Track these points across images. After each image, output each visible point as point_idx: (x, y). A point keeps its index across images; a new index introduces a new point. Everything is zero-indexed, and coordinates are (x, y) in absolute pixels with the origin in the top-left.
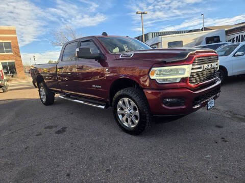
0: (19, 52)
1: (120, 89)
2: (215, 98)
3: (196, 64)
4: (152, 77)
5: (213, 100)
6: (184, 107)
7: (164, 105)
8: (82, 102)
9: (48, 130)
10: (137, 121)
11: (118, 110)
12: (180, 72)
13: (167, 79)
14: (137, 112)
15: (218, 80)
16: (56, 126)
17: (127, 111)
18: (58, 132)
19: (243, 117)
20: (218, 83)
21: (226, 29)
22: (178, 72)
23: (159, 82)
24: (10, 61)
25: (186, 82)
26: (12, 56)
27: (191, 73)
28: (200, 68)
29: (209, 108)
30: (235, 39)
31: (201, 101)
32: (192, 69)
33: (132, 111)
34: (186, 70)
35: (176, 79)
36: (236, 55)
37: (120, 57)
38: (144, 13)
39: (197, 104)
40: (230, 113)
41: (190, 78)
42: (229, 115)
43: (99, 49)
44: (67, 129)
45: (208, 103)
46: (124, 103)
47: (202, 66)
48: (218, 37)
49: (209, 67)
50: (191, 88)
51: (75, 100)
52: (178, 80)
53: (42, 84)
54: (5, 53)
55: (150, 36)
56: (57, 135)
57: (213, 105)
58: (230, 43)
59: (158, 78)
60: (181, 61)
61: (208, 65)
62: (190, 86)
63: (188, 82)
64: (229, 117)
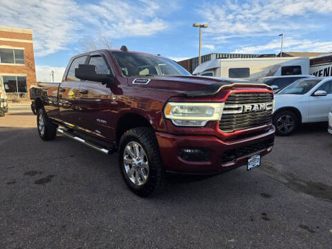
0: (33, 64)
1: (129, 129)
2: (262, 155)
3: (237, 102)
4: (167, 116)
5: (259, 157)
6: (209, 163)
7: (180, 158)
8: (83, 141)
9: (27, 176)
10: (145, 177)
11: (125, 158)
12: (207, 112)
13: (188, 121)
14: (147, 163)
15: (271, 128)
16: (41, 173)
17: (135, 161)
18: (40, 182)
19: (306, 185)
20: (271, 132)
21: (311, 58)
22: (205, 111)
23: (176, 124)
24: (20, 75)
25: (215, 128)
26: (22, 68)
27: (223, 115)
28: (238, 109)
29: (249, 167)
30: (322, 72)
31: (237, 157)
32: (225, 109)
33: (141, 161)
34: (215, 111)
35: (200, 122)
36: (315, 94)
37: (133, 83)
38: (203, 26)
39: (230, 160)
40: (288, 177)
41: (220, 122)
42: (287, 179)
43: (109, 68)
44: (54, 178)
45: (249, 160)
46: (132, 148)
47: (241, 106)
48: (299, 67)
49: (254, 109)
50: (221, 137)
51: (76, 138)
52: (203, 124)
53: (41, 110)
54: (15, 64)
55: (213, 57)
56: (35, 186)
57: (258, 164)
58: (313, 77)
59: (176, 118)
60: (210, 96)
61: (253, 106)
62: (220, 134)
63: (218, 127)
64: (286, 181)
